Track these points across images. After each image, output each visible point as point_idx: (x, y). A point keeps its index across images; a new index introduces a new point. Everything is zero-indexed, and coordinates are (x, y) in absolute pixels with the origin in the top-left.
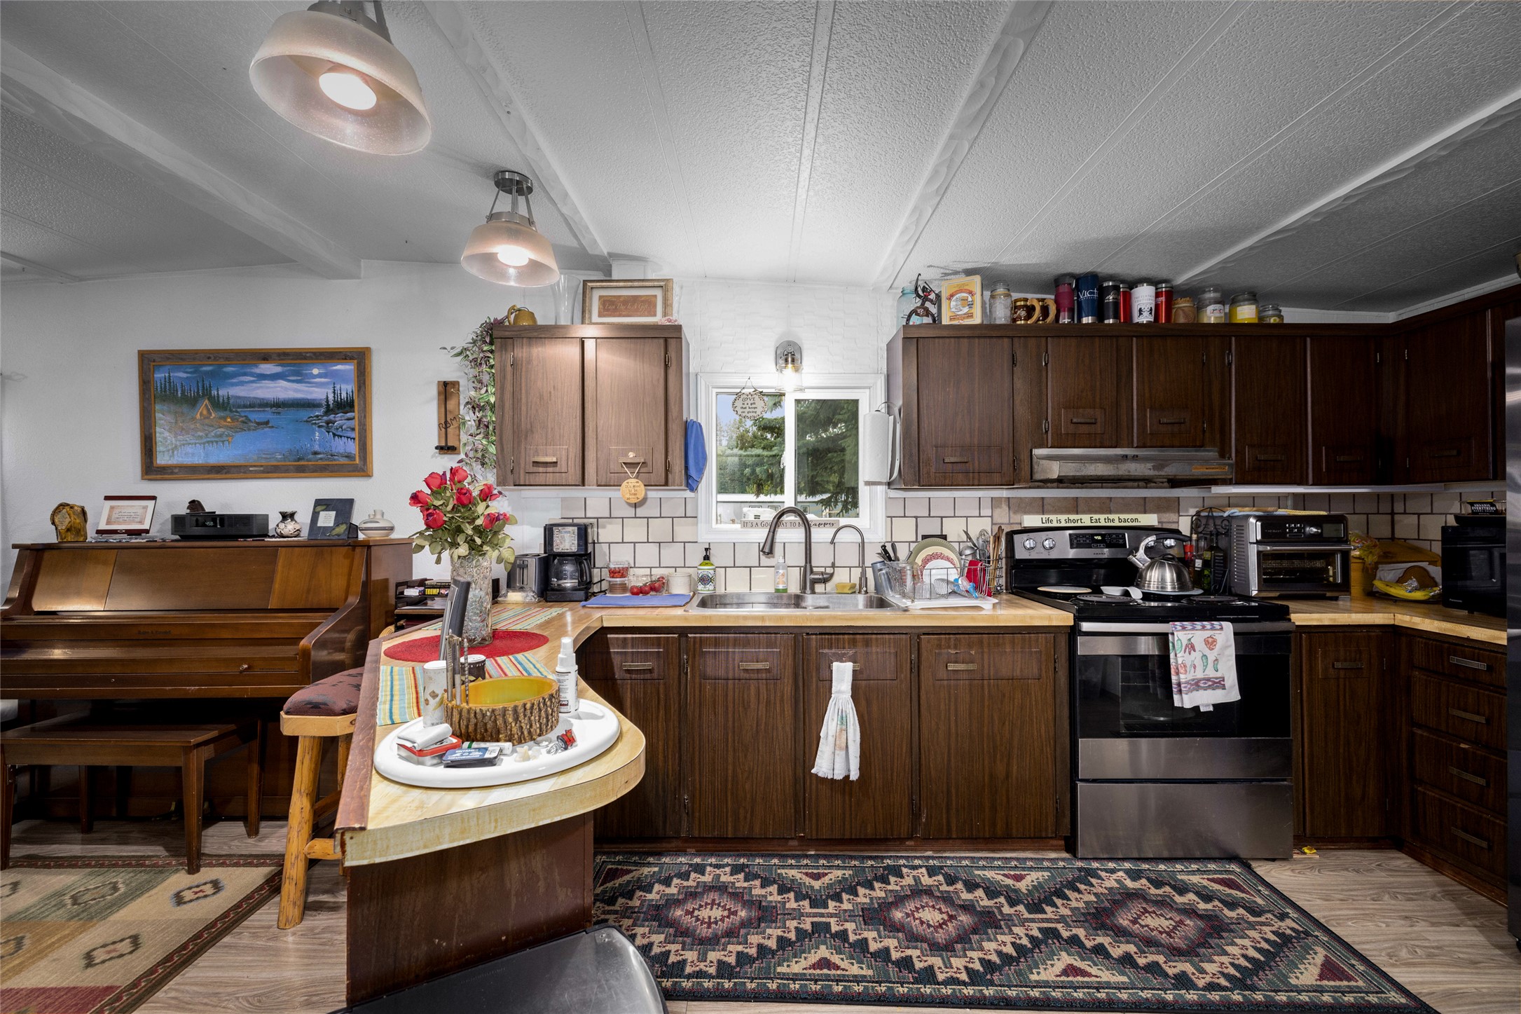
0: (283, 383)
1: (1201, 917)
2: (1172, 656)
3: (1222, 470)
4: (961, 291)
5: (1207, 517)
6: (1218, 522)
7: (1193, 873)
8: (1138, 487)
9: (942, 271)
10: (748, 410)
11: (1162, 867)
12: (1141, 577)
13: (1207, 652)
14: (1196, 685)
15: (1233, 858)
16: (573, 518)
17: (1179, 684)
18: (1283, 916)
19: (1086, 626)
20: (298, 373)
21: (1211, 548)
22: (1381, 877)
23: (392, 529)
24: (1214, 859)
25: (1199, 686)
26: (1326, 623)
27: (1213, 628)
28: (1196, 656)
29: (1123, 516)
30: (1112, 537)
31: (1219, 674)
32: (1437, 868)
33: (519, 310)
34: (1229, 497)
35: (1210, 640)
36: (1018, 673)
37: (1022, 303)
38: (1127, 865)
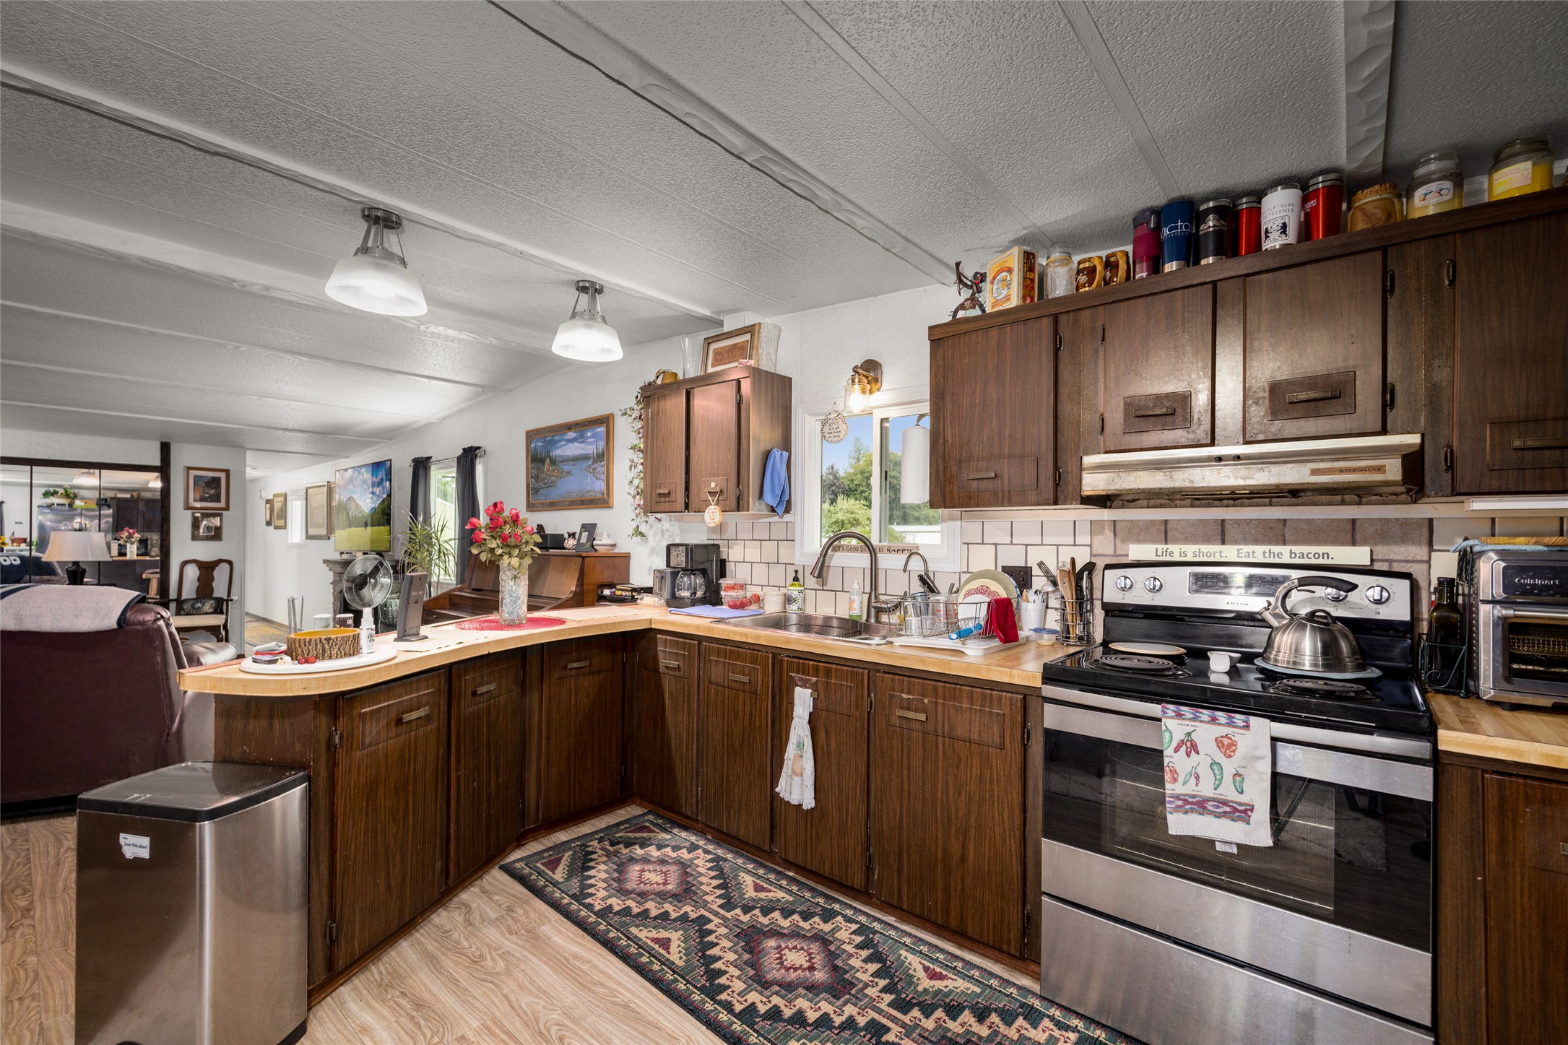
0: (576, 444)
4: (1002, 271)
10: (833, 435)
13: (1221, 759)
14: (1200, 805)
20: (582, 437)
23: (614, 545)
25: (1205, 808)
27: (1230, 724)
28: (1201, 761)
31: (1244, 799)
33: (664, 372)
35: (1226, 741)
36: (975, 736)
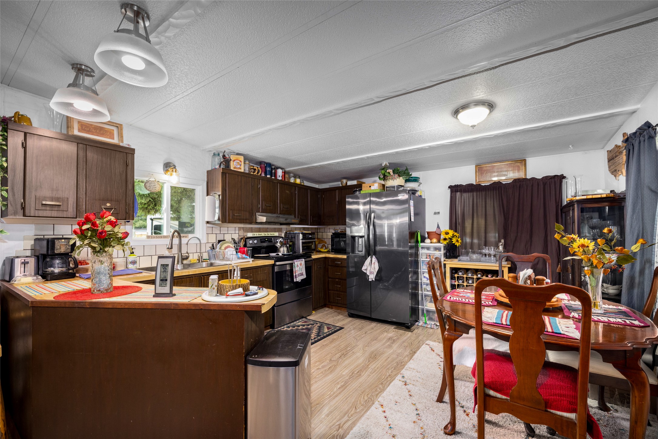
1: (305, 329)
2: (294, 269)
3: (297, 221)
4: (237, 160)
5: (289, 233)
6: (292, 235)
7: (298, 323)
8: (273, 225)
9: (230, 151)
10: (152, 188)
11: (292, 324)
12: (278, 250)
13: (300, 267)
14: (298, 276)
15: (303, 317)
16: (44, 236)
17: (296, 276)
18: (317, 324)
19: (278, 263)
21: (291, 242)
22: (326, 312)
24: (300, 319)
26: (317, 257)
27: (301, 261)
29: (271, 233)
30: (269, 239)
31: (302, 272)
32: (332, 308)
33: (22, 115)
34: (296, 228)
35: (300, 264)
36: (262, 279)
37: (252, 167)
38: (285, 326)
